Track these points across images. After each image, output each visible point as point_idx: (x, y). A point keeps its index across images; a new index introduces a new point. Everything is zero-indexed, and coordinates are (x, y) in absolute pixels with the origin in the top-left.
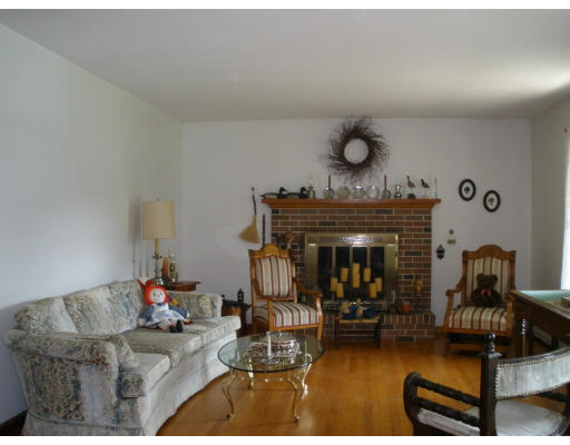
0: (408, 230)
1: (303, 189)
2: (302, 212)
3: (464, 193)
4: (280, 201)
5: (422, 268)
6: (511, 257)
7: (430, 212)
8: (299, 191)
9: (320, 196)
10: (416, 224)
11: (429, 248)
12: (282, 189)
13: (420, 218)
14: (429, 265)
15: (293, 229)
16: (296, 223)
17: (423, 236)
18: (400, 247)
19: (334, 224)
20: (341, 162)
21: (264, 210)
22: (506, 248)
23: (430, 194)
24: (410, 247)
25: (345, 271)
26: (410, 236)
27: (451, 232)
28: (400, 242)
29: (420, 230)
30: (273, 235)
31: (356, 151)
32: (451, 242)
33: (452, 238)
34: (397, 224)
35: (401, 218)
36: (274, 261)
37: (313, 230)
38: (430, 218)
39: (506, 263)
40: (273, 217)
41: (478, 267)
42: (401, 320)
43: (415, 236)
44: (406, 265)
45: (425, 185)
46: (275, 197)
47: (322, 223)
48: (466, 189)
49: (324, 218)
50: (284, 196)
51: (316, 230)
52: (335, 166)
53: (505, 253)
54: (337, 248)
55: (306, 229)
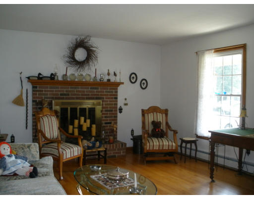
0: (106, 98)
1: (52, 74)
2: (51, 88)
3: (132, 79)
4: (38, 82)
5: (113, 118)
6: (166, 112)
7: (117, 89)
8: (49, 76)
9: (60, 79)
10: (110, 95)
11: (117, 108)
12: (40, 74)
13: (112, 92)
14: (116, 117)
15: (45, 98)
16: (47, 94)
17: (114, 101)
18: (103, 108)
19: (68, 95)
20: (72, 60)
21: (28, 86)
22: (163, 108)
23: (118, 79)
24: (107, 108)
25: (76, 122)
26: (107, 101)
27: (126, 99)
28: (103, 105)
29: (112, 98)
30: (33, 101)
31: (80, 54)
32: (126, 104)
33: (126, 102)
34: (101, 95)
35: (103, 92)
36: (49, 118)
37: (56, 98)
38: (117, 92)
39: (164, 115)
40: (33, 91)
41: (151, 118)
42: (110, 147)
43: (110, 101)
44: (105, 117)
45: (115, 74)
46: (37, 78)
47: (61, 95)
48: (133, 77)
49: (63, 91)
50: (41, 78)
51: (59, 98)
52: (69, 62)
53: (162, 110)
54: (71, 109)
55: (53, 98)
